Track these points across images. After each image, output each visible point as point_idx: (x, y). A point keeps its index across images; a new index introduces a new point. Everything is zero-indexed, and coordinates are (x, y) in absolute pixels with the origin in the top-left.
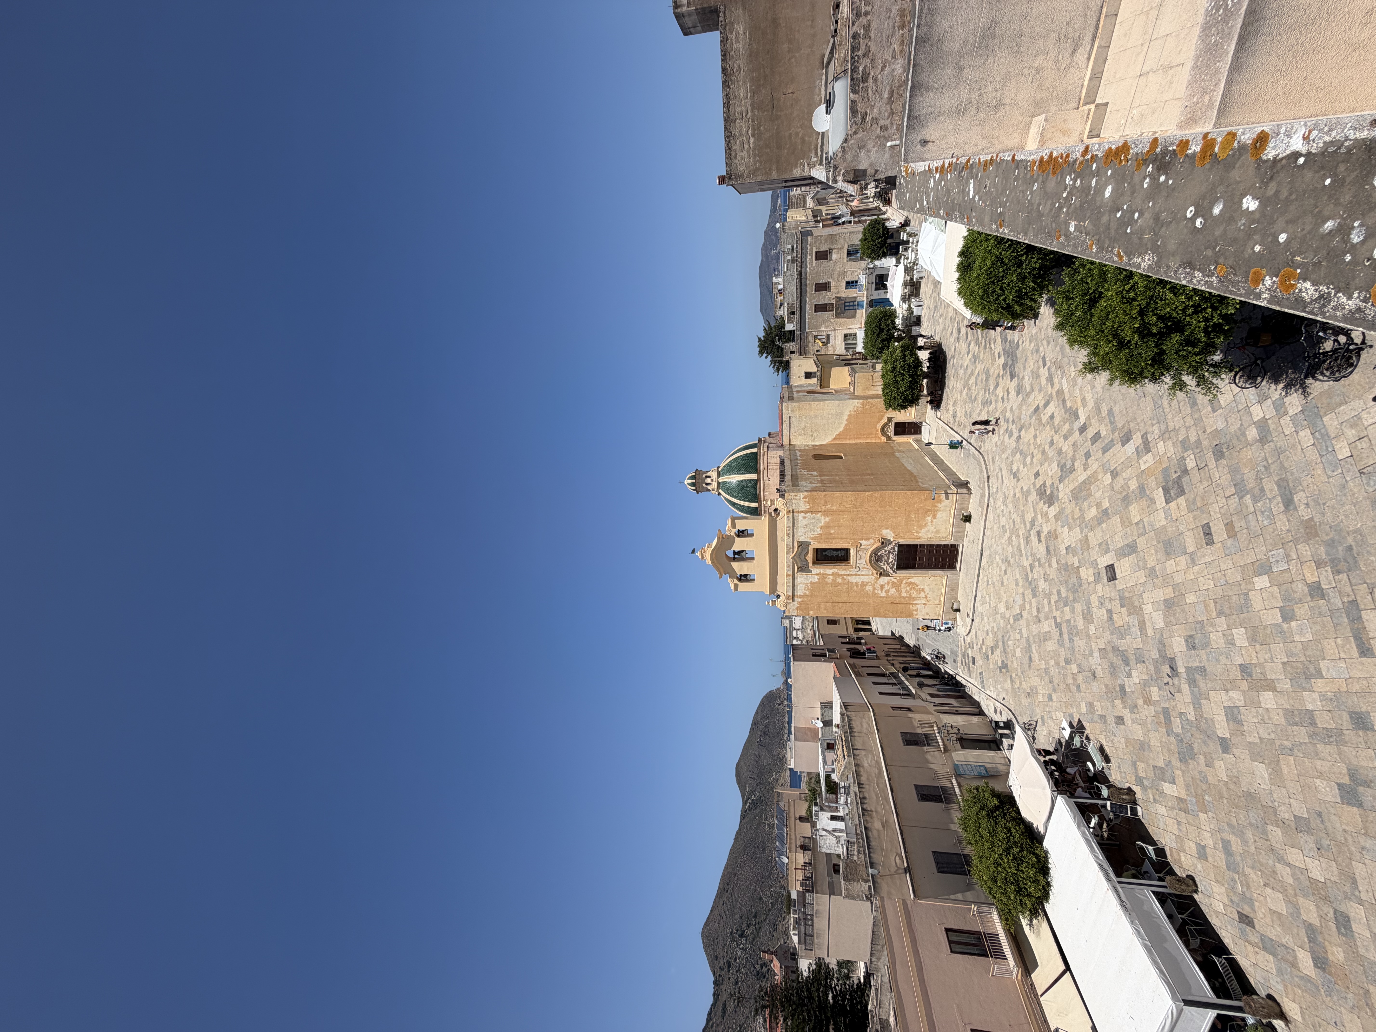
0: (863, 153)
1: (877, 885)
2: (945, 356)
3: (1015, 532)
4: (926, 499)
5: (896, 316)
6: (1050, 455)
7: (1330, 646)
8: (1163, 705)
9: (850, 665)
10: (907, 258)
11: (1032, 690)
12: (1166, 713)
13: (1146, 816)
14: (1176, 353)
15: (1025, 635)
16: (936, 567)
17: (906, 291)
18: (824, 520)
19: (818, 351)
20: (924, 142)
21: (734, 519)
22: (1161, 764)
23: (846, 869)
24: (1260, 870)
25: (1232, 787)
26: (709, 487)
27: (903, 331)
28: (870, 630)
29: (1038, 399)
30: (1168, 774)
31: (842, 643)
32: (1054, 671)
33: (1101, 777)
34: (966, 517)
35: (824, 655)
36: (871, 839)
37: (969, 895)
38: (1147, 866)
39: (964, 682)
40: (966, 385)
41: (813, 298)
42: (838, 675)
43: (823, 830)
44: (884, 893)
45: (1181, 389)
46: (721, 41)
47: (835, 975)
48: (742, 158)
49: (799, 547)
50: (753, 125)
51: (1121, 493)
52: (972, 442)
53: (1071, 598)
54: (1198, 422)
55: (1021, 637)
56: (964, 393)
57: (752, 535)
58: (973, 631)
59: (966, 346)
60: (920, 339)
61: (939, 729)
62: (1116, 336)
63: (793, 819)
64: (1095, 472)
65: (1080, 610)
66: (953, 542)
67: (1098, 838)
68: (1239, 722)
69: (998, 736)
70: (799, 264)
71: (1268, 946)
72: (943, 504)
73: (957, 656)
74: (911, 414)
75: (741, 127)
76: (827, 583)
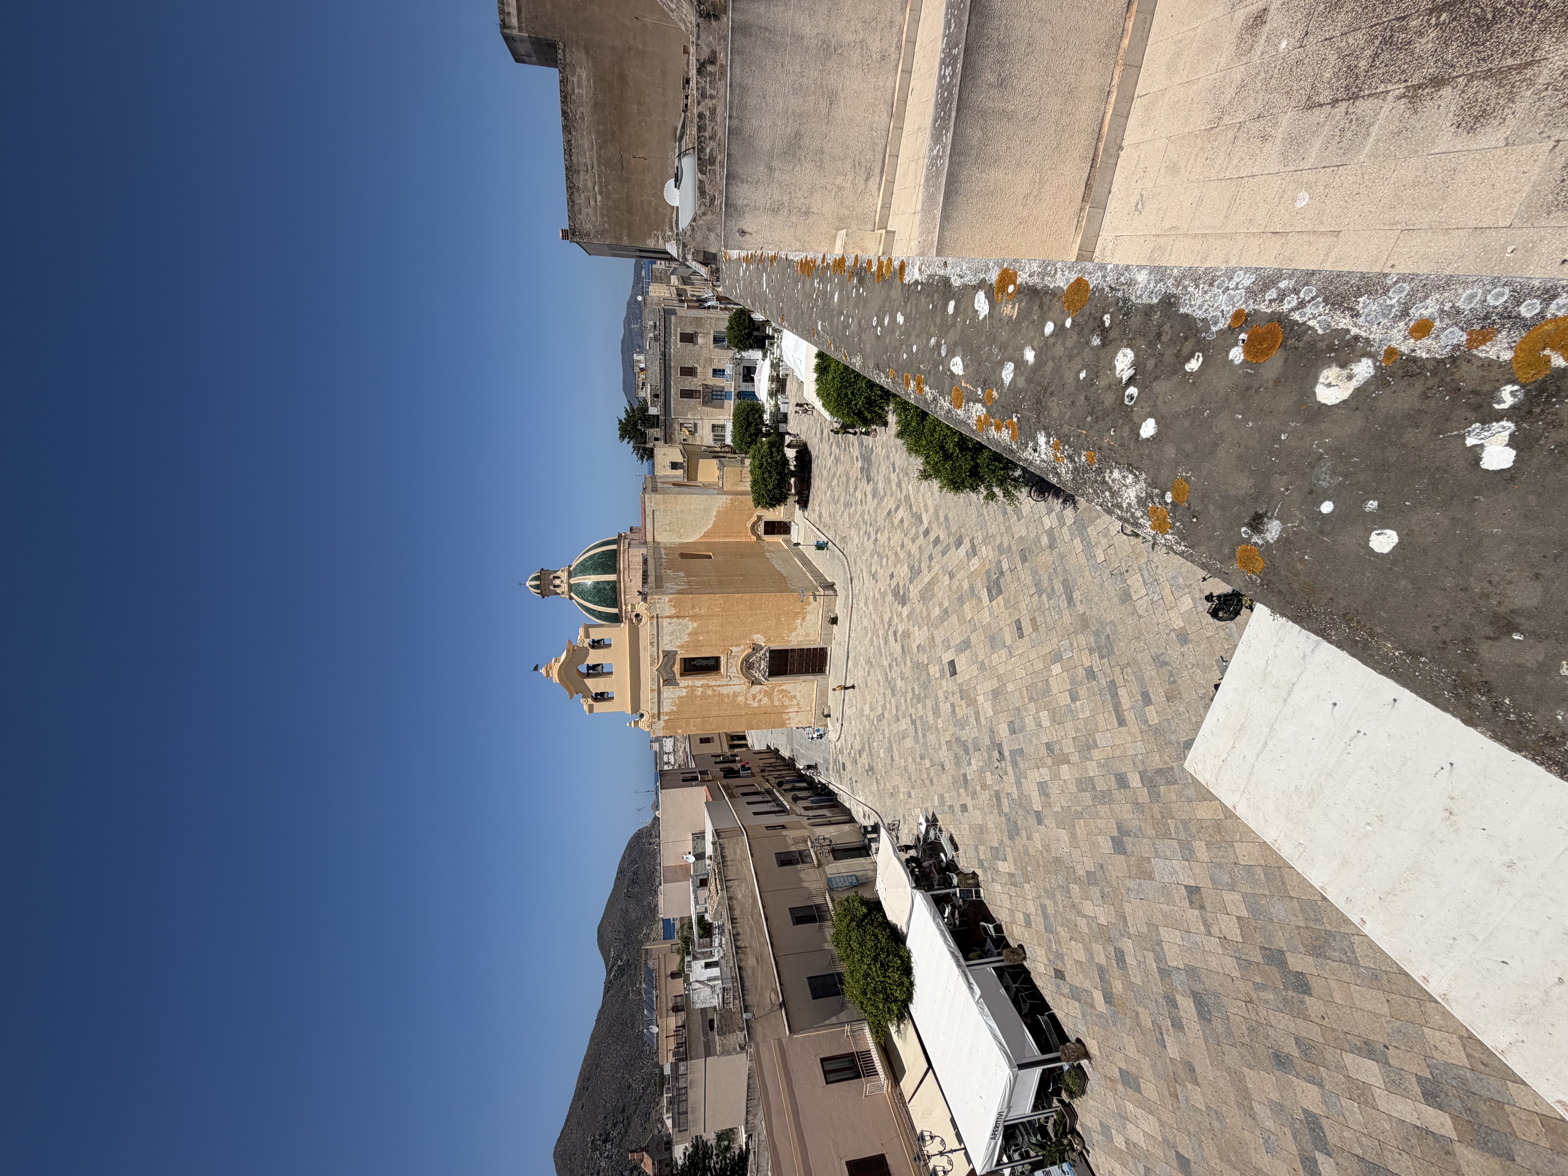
0: (712, 236)
1: (751, 1030)
2: (810, 456)
3: (875, 632)
4: (795, 601)
5: (764, 412)
6: (902, 557)
7: (1100, 719)
8: (995, 788)
9: (723, 786)
10: (773, 354)
11: (894, 789)
12: (997, 795)
13: (987, 897)
14: (987, 467)
15: (887, 736)
16: (807, 672)
17: (773, 386)
18: (692, 626)
19: (684, 440)
20: (743, 233)
21: (587, 627)
22: (996, 844)
23: (720, 1021)
24: (1067, 926)
25: (1045, 854)
26: (558, 590)
27: (770, 427)
28: (746, 746)
29: (890, 503)
30: (1001, 853)
31: (716, 763)
32: (912, 768)
33: (952, 866)
34: (833, 619)
35: (696, 779)
36: (745, 979)
37: (843, 1016)
38: (989, 944)
39: (836, 791)
40: (829, 486)
41: (678, 383)
42: (711, 800)
43: (697, 981)
44: (759, 1038)
45: (992, 499)
46: (561, 81)
47: (715, 1152)
48: (588, 215)
49: (664, 657)
50: (600, 182)
51: (957, 593)
52: (837, 543)
53: (923, 695)
54: (1009, 528)
55: (884, 737)
56: (828, 494)
57: (609, 645)
58: (843, 736)
59: (828, 448)
60: (787, 437)
61: (812, 843)
62: (942, 447)
63: (663, 978)
64: (937, 574)
65: (930, 706)
66: (822, 646)
67: (951, 927)
68: (1047, 795)
69: (866, 841)
70: (662, 344)
71: (1076, 994)
72: (812, 606)
73: (829, 763)
74: (780, 513)
75: (584, 180)
76: (696, 697)
